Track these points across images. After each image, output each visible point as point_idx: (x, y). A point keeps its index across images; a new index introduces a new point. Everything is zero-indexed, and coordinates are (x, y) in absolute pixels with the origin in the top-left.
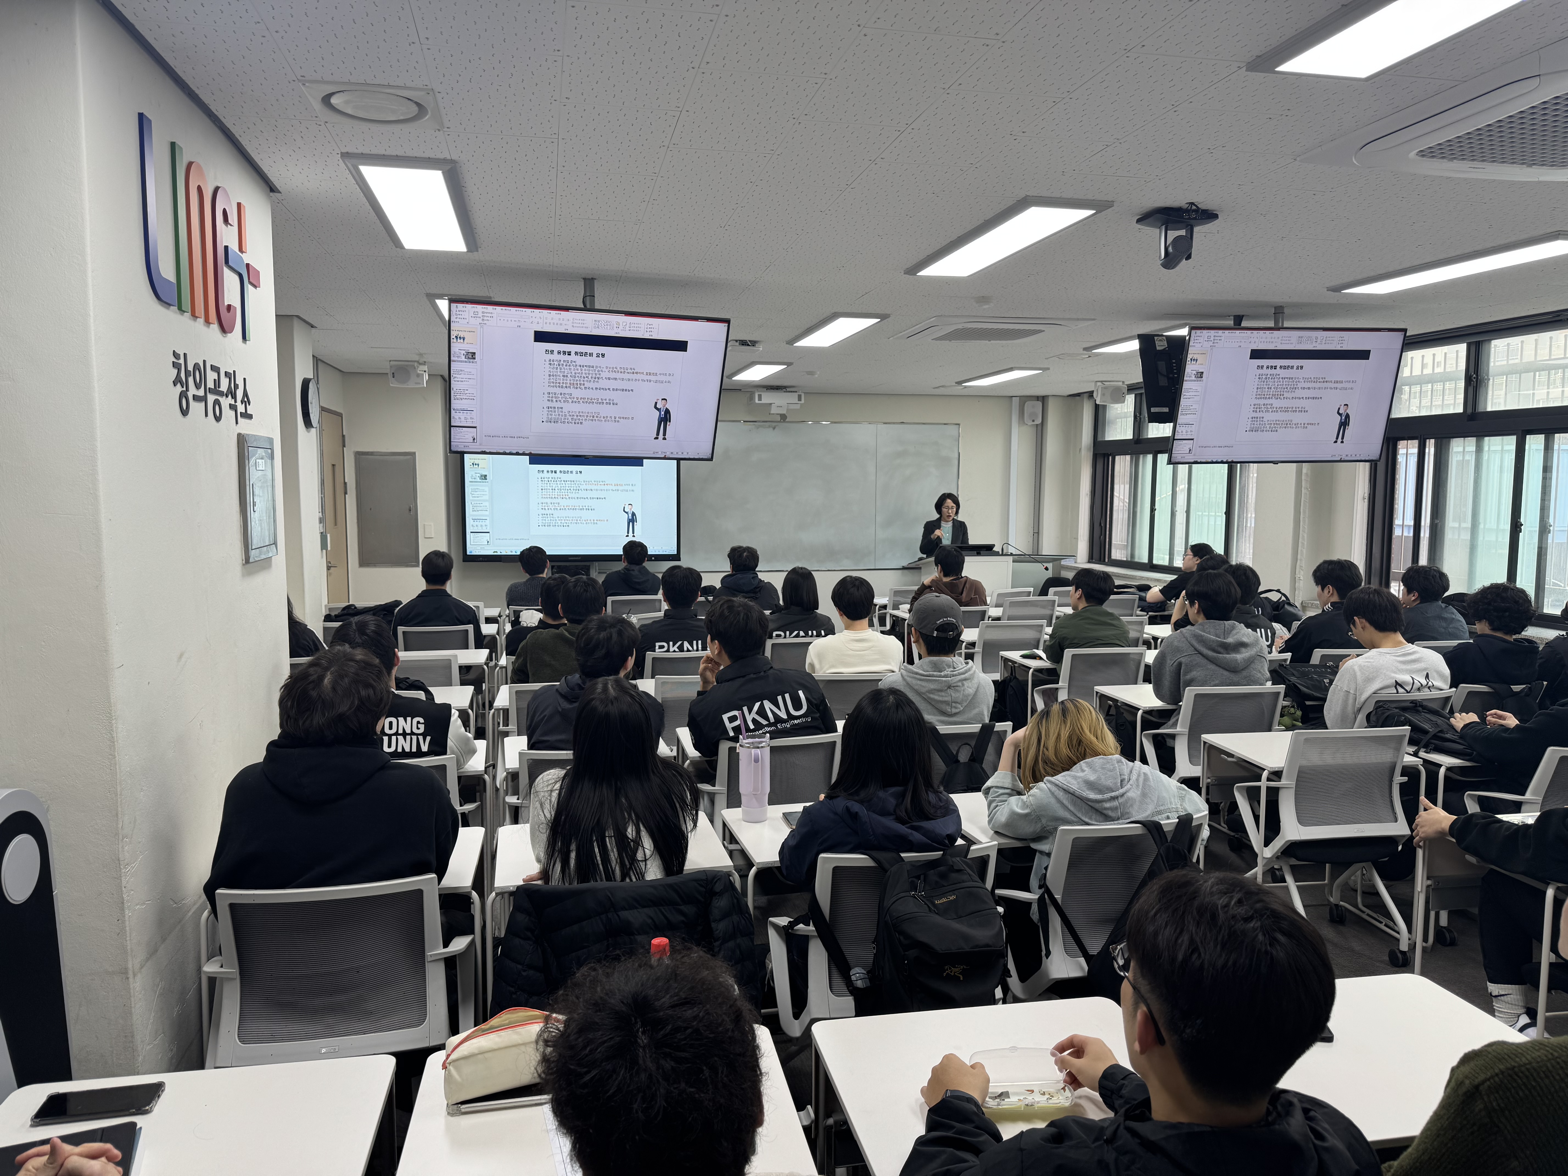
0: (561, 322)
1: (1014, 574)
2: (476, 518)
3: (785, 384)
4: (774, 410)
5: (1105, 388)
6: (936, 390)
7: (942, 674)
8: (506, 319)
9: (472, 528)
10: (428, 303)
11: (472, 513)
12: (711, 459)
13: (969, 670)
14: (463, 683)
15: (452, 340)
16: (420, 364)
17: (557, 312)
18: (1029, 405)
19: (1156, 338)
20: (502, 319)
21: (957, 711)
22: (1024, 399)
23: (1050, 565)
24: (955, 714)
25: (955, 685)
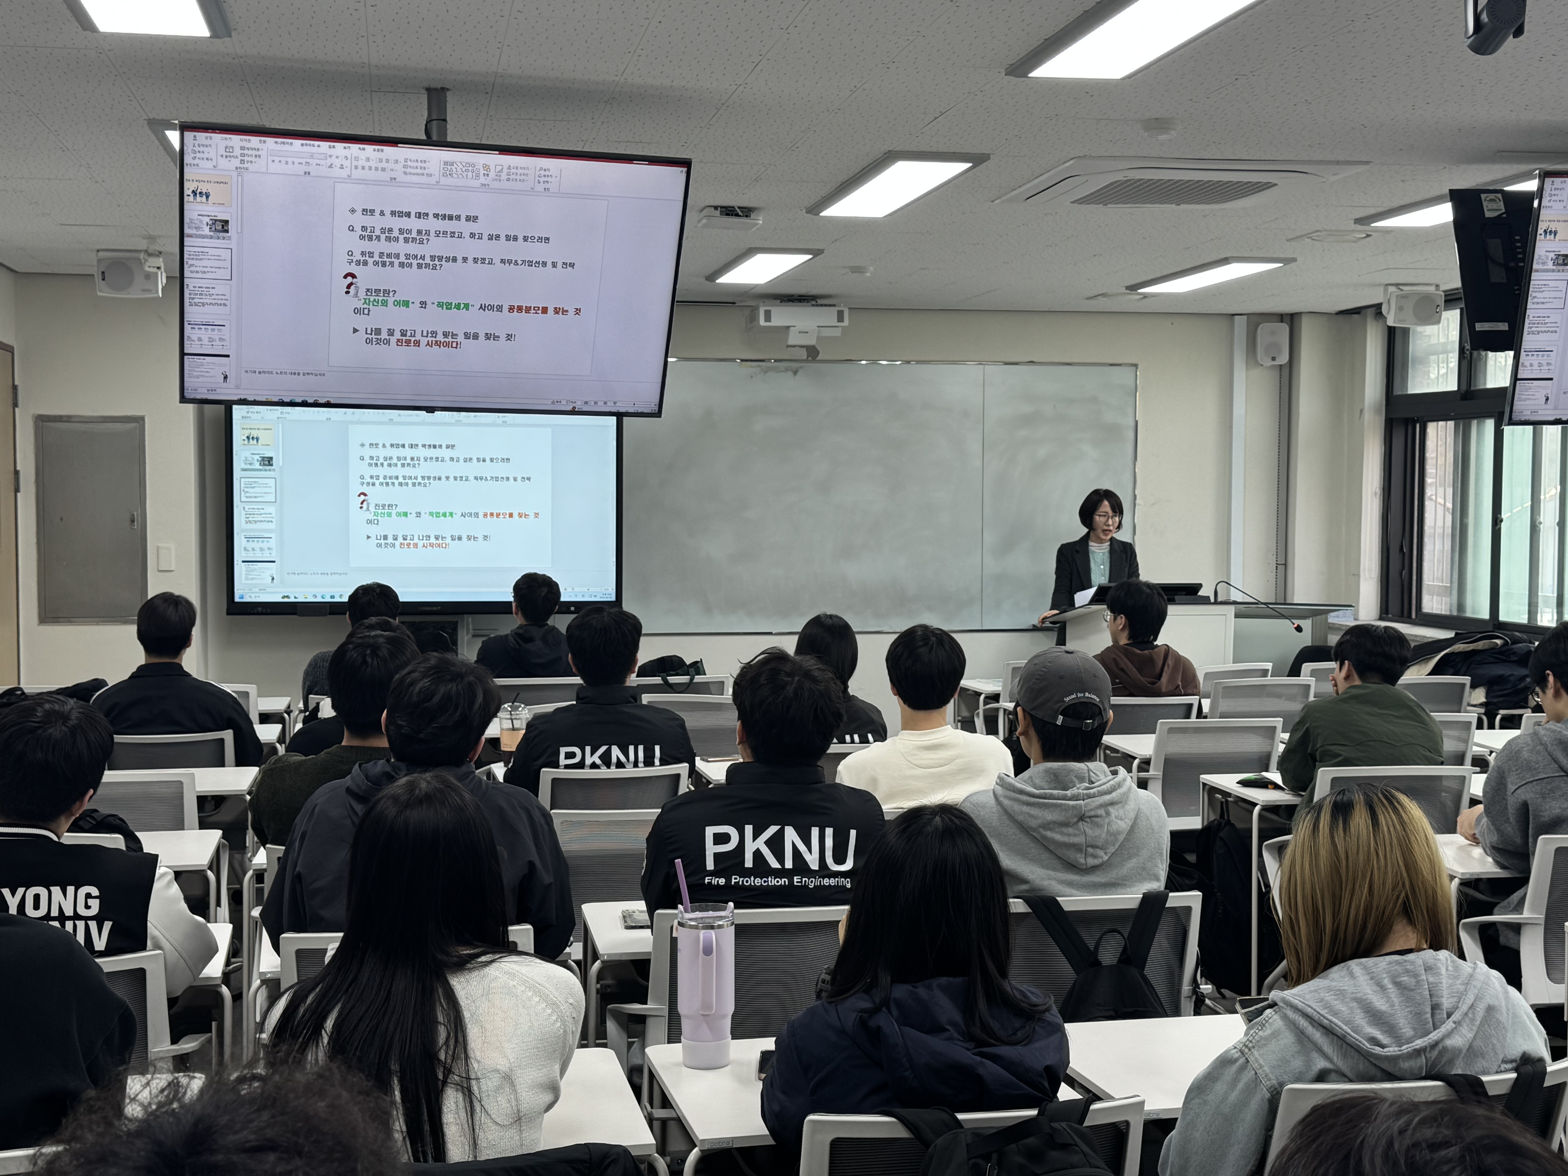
0: (384, 165)
1: (1239, 639)
2: (252, 534)
3: (814, 292)
4: (794, 339)
5: (1405, 297)
6: (1092, 301)
7: (1069, 793)
8: (283, 160)
9: (244, 553)
10: (153, 137)
11: (244, 526)
12: (658, 414)
13: (1119, 785)
14: (204, 825)
15: (186, 198)
16: (150, 255)
17: (377, 147)
18: (1264, 330)
19: (1483, 196)
20: (277, 159)
21: (1097, 862)
22: (1257, 320)
23: (1306, 624)
24: (1094, 869)
25: (1092, 813)
